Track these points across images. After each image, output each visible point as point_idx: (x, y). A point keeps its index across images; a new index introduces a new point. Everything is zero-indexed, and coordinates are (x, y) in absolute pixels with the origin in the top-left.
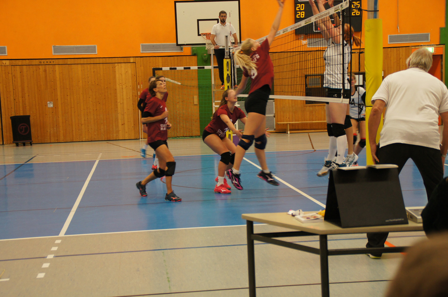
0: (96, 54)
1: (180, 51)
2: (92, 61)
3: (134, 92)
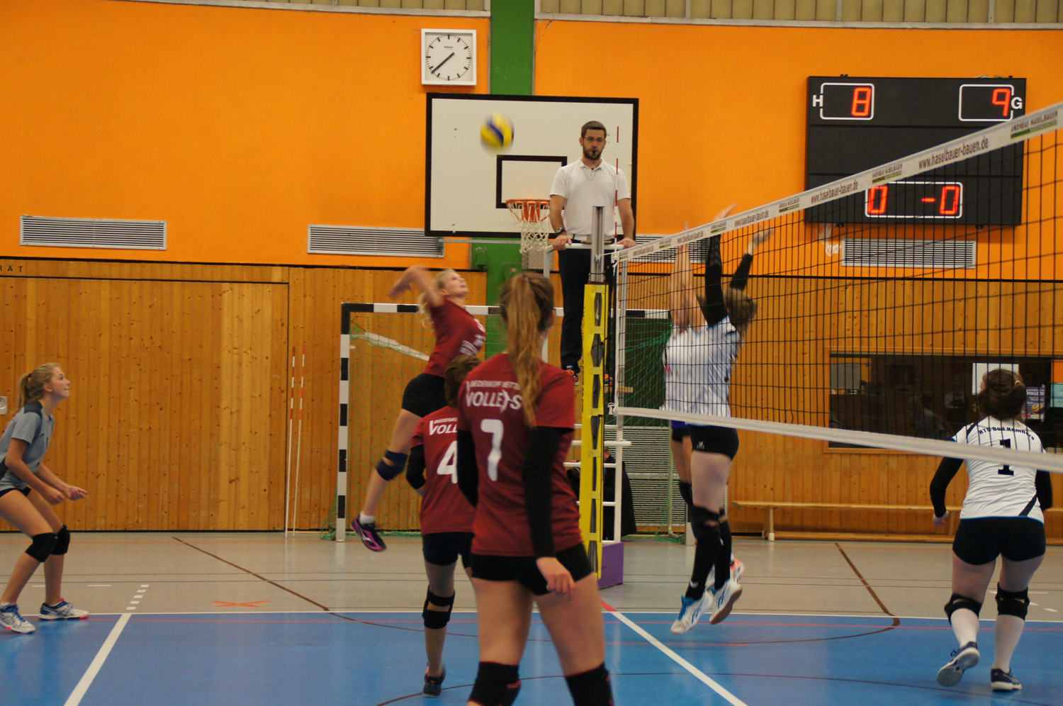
0: (161, 248)
1: (435, 256)
2: (147, 271)
3: (278, 377)
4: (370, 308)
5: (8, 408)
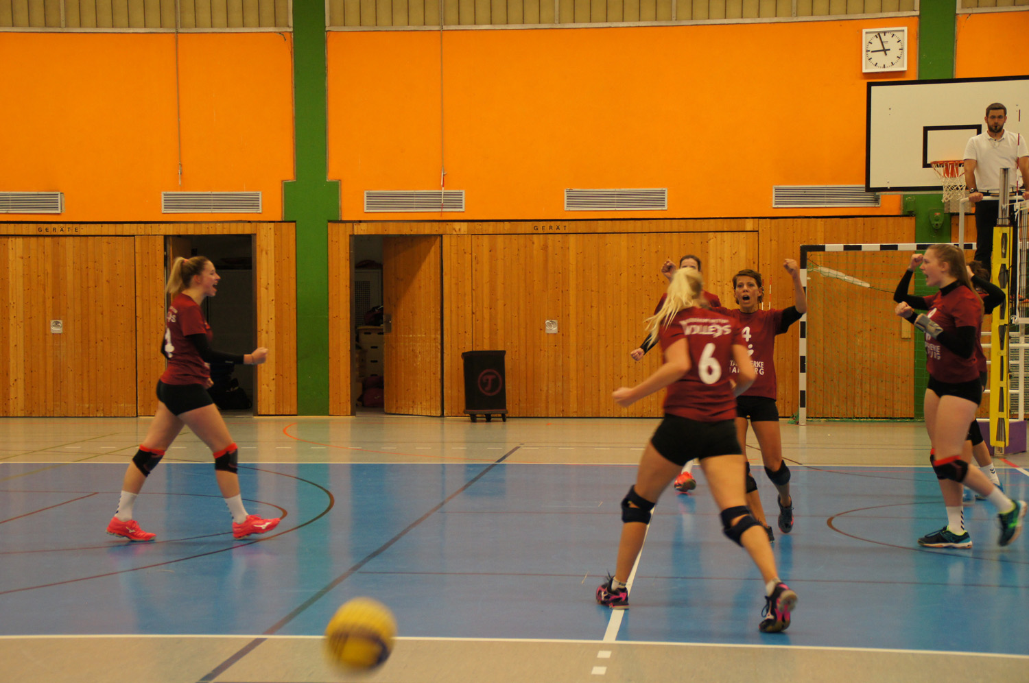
0: (663, 209)
1: (873, 205)
2: (653, 226)
4: (822, 248)
5: (559, 328)
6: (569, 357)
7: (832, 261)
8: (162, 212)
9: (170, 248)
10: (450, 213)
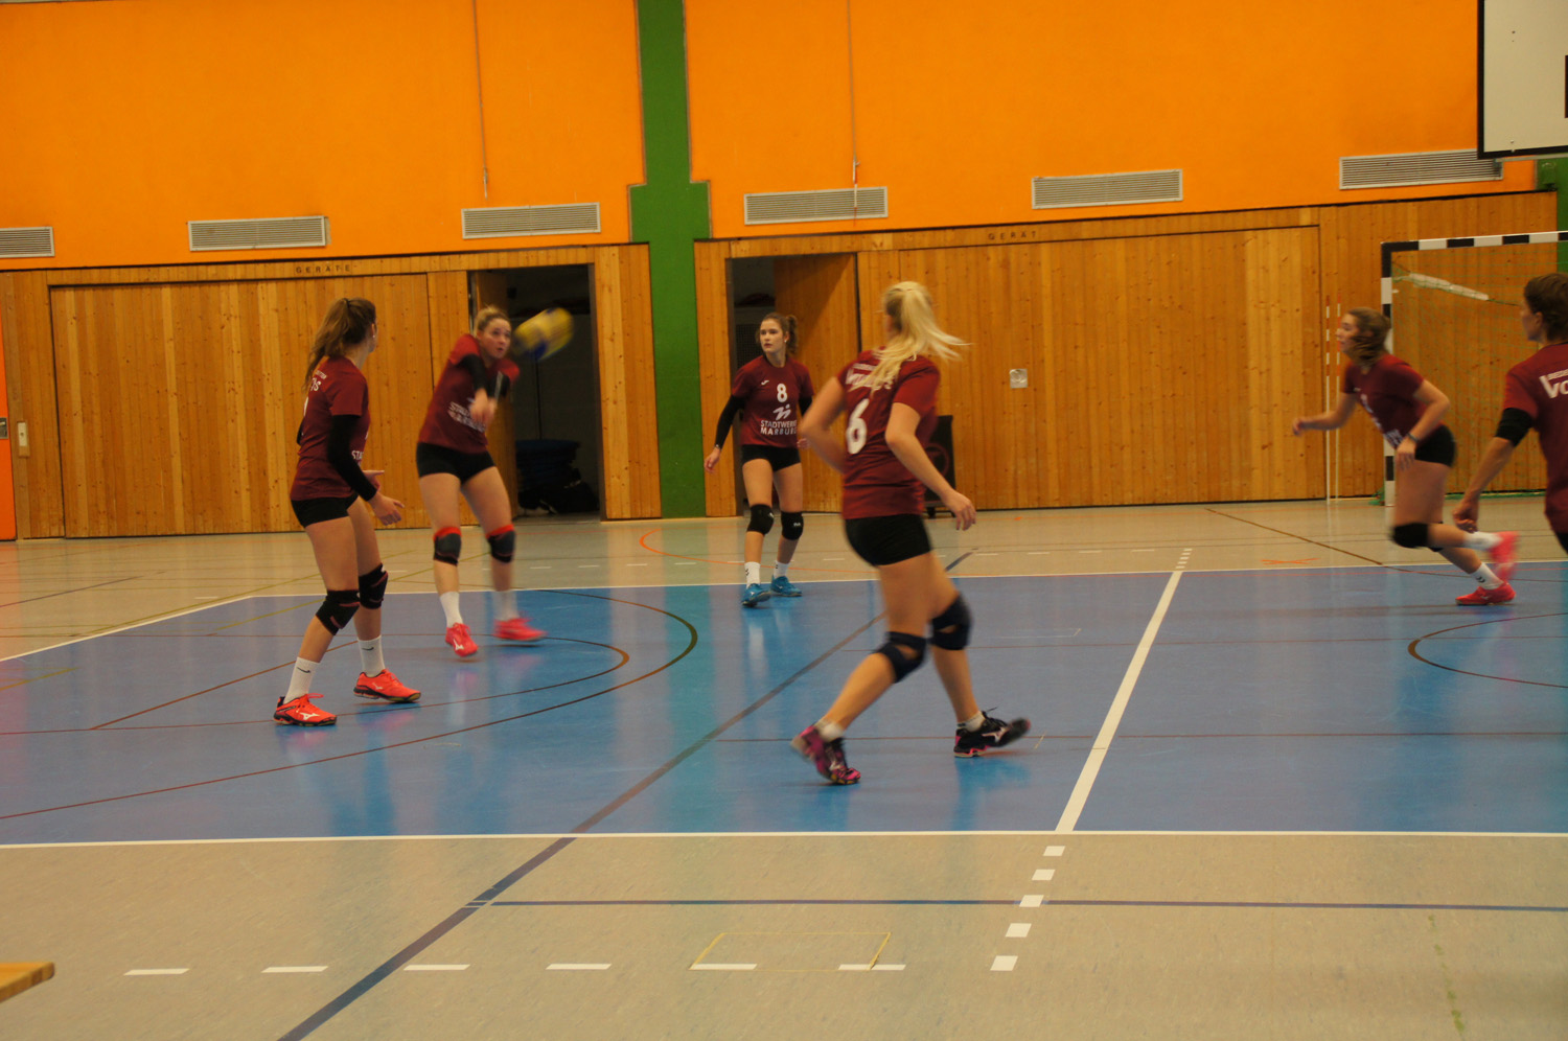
0: (1177, 199)
1: (1492, 178)
2: (1163, 226)
3: (1310, 330)
4: (1414, 246)
5: (1029, 380)
6: (1045, 421)
7: (1430, 263)
8: (465, 238)
9: (476, 289)
10: (867, 220)
